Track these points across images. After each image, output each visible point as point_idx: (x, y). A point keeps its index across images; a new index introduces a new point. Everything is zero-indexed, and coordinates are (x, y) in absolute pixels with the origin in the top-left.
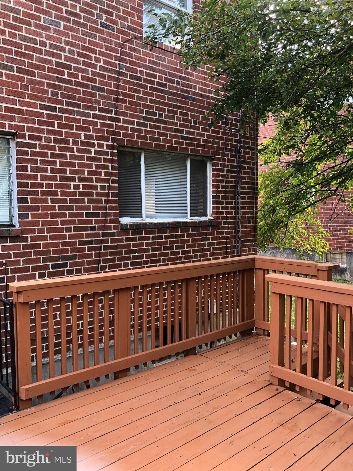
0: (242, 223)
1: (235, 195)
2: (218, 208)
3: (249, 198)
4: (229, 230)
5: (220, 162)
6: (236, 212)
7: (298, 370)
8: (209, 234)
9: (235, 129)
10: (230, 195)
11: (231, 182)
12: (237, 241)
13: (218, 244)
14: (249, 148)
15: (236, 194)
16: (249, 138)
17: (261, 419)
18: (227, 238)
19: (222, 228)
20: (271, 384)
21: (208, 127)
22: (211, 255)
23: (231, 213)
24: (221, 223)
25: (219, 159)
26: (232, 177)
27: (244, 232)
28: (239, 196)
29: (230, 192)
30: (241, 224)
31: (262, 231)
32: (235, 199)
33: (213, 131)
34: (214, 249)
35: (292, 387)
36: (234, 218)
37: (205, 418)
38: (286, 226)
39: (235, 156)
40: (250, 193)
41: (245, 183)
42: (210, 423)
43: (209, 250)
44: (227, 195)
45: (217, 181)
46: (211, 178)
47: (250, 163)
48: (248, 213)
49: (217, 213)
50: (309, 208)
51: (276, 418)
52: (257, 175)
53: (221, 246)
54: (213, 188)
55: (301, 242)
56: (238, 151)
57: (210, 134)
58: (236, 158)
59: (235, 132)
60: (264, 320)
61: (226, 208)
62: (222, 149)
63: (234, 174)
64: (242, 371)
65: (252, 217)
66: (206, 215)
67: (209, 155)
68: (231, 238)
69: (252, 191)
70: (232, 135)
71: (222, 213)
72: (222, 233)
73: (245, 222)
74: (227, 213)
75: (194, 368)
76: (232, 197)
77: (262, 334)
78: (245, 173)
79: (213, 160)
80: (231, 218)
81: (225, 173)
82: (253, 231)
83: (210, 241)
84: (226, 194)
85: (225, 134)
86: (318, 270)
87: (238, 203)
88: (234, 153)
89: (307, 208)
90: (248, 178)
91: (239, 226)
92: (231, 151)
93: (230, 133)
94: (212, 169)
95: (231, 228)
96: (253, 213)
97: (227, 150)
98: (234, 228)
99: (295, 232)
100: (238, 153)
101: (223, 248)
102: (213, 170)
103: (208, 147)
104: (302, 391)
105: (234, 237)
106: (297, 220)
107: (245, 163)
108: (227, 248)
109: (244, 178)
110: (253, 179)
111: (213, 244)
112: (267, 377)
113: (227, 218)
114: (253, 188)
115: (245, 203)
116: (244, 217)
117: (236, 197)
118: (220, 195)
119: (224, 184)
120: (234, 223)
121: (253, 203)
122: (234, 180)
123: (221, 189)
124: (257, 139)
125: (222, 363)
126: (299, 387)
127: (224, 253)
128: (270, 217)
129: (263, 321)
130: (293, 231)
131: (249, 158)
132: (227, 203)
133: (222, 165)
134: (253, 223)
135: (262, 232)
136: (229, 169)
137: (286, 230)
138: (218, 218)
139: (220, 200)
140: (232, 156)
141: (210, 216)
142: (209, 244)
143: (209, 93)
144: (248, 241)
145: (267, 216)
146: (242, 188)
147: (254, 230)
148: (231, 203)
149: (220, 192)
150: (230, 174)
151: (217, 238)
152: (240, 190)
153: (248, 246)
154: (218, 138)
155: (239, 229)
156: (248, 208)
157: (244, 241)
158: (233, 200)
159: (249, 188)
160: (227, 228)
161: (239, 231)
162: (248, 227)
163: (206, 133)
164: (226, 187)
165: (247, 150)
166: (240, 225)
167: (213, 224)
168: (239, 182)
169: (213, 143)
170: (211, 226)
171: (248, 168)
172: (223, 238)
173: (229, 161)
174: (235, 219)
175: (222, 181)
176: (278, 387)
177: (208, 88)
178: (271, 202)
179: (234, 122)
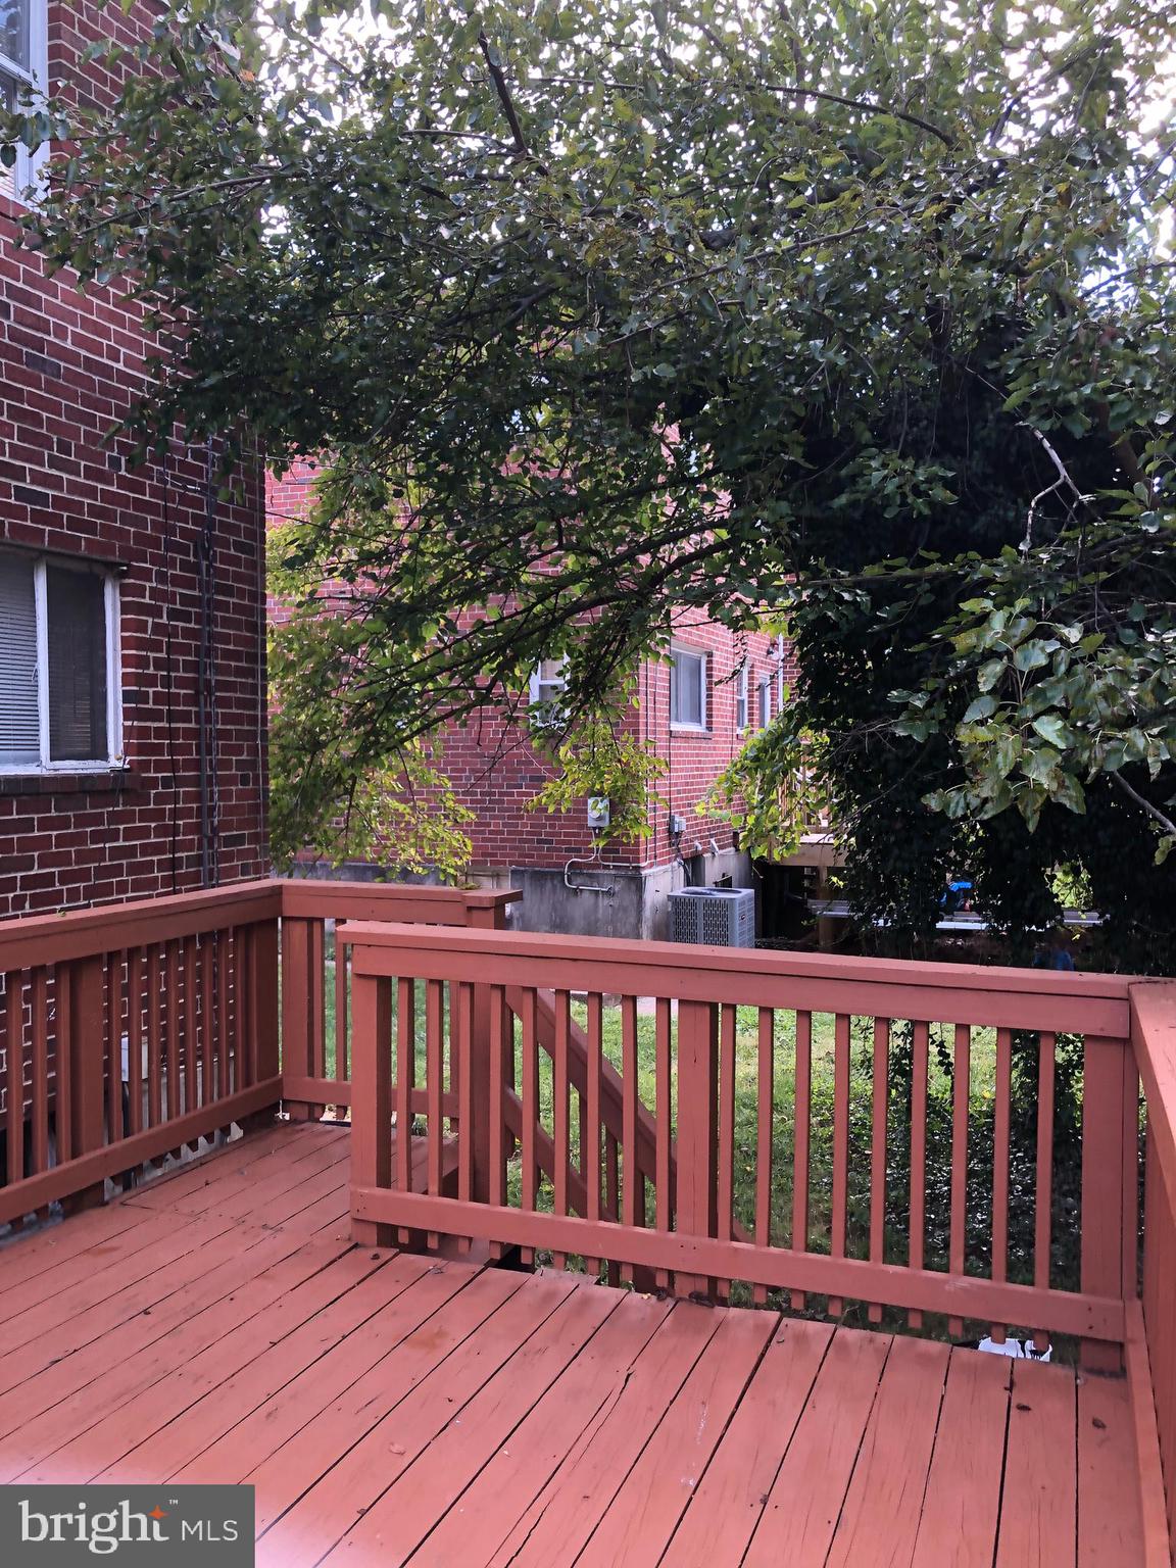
0: (223, 781)
1: (198, 693)
2: (143, 733)
3: (241, 703)
4: (180, 805)
5: (148, 584)
6: (203, 747)
7: (434, 1188)
8: (116, 818)
9: (194, 484)
10: (182, 692)
11: (184, 649)
12: (205, 841)
13: (147, 850)
14: (239, 546)
15: (201, 690)
16: (237, 515)
17: (344, 1337)
18: (175, 830)
19: (159, 798)
20: (356, 1246)
21: (107, 467)
22: (122, 887)
23: (186, 749)
24: (154, 782)
25: (145, 575)
26: (188, 633)
27: (229, 810)
28: (210, 694)
29: (182, 683)
30: (218, 784)
31: (281, 808)
32: (197, 704)
33: (123, 483)
34: (134, 869)
35: (418, 1242)
36: (197, 765)
37: (178, 1372)
38: (350, 792)
39: (195, 568)
40: (243, 687)
41: (228, 654)
42: (196, 1381)
43: (116, 871)
44: (173, 690)
45: (140, 644)
46: (119, 634)
47: (241, 593)
48: (238, 750)
49: (141, 749)
50: (416, 740)
51: (388, 1327)
52: (264, 632)
53: (155, 858)
54: (124, 665)
55: (393, 840)
56: (203, 552)
57: (114, 489)
58: (199, 572)
59: (195, 491)
60: (311, 1074)
61: (171, 733)
62: (155, 543)
63: (192, 625)
64: (265, 1227)
65: (252, 765)
66: (105, 757)
67: (111, 558)
68: (189, 829)
69: (250, 681)
70: (185, 500)
71: (157, 749)
72: (158, 815)
73: (231, 780)
74: (173, 749)
75: (108, 1245)
76: (188, 700)
77: (306, 1117)
78: (226, 623)
79: (124, 575)
80: (187, 765)
81: (165, 620)
82: (255, 809)
83: (121, 843)
84: (169, 687)
85: (165, 495)
86: (470, 909)
87: (208, 718)
88: (192, 559)
89: (409, 738)
90: (238, 640)
91: (212, 792)
92: (184, 550)
93: (180, 495)
94: (122, 603)
95: (188, 797)
96: (253, 750)
97: (171, 546)
98: (198, 797)
99: (374, 812)
100: (207, 559)
101: (162, 865)
102: (125, 608)
103: (107, 531)
104: (448, 1245)
105: (196, 828)
106: (379, 774)
107: (227, 591)
108: (174, 864)
109: (226, 639)
110: (251, 642)
111: (130, 852)
112: (345, 1228)
113: (173, 766)
114: (251, 673)
115: (227, 719)
116: (226, 765)
117: (202, 698)
118: (151, 690)
119: (164, 655)
120: (196, 781)
121: (253, 720)
122: (193, 643)
123: (151, 671)
124: (263, 521)
125: (195, 1216)
126: (436, 1237)
127: (166, 882)
128: (301, 764)
129: (308, 1079)
130: (368, 809)
131: (238, 577)
132: (172, 717)
133: (154, 593)
134: (256, 782)
135: (280, 813)
136: (178, 607)
137: (351, 806)
138: (144, 766)
139: (150, 706)
140: (185, 565)
141: (116, 758)
142: (117, 853)
143: (108, 358)
144: (239, 840)
145: (294, 760)
146: (220, 670)
147: (257, 805)
148: (185, 717)
149: (151, 681)
150: (181, 624)
151: (144, 833)
152: (214, 678)
153: (242, 854)
154: (140, 505)
155: (212, 800)
156: (240, 735)
157: (229, 841)
158: (193, 709)
159: (239, 672)
160: (175, 798)
161: (212, 809)
162: (241, 795)
163: (100, 486)
164: (167, 665)
165: (232, 552)
166: (216, 789)
167: (127, 784)
168: (209, 652)
169: (125, 518)
170: (123, 791)
171: (238, 608)
172: (162, 831)
173: (176, 581)
174: (199, 770)
175: (155, 646)
176: (375, 1251)
177: (105, 342)
178: (303, 717)
179: (189, 460)
